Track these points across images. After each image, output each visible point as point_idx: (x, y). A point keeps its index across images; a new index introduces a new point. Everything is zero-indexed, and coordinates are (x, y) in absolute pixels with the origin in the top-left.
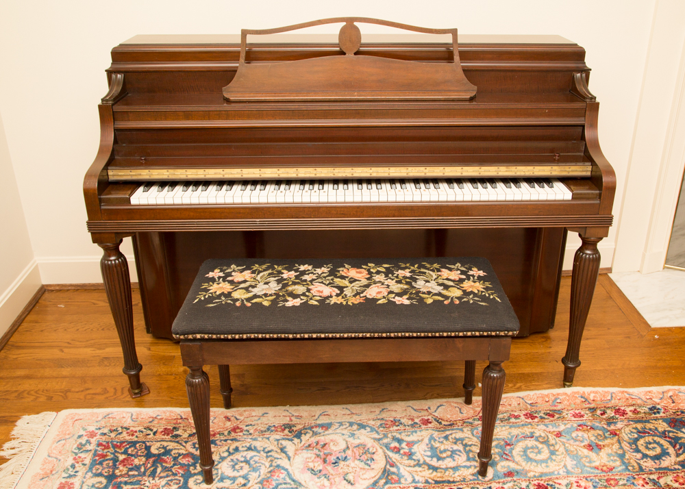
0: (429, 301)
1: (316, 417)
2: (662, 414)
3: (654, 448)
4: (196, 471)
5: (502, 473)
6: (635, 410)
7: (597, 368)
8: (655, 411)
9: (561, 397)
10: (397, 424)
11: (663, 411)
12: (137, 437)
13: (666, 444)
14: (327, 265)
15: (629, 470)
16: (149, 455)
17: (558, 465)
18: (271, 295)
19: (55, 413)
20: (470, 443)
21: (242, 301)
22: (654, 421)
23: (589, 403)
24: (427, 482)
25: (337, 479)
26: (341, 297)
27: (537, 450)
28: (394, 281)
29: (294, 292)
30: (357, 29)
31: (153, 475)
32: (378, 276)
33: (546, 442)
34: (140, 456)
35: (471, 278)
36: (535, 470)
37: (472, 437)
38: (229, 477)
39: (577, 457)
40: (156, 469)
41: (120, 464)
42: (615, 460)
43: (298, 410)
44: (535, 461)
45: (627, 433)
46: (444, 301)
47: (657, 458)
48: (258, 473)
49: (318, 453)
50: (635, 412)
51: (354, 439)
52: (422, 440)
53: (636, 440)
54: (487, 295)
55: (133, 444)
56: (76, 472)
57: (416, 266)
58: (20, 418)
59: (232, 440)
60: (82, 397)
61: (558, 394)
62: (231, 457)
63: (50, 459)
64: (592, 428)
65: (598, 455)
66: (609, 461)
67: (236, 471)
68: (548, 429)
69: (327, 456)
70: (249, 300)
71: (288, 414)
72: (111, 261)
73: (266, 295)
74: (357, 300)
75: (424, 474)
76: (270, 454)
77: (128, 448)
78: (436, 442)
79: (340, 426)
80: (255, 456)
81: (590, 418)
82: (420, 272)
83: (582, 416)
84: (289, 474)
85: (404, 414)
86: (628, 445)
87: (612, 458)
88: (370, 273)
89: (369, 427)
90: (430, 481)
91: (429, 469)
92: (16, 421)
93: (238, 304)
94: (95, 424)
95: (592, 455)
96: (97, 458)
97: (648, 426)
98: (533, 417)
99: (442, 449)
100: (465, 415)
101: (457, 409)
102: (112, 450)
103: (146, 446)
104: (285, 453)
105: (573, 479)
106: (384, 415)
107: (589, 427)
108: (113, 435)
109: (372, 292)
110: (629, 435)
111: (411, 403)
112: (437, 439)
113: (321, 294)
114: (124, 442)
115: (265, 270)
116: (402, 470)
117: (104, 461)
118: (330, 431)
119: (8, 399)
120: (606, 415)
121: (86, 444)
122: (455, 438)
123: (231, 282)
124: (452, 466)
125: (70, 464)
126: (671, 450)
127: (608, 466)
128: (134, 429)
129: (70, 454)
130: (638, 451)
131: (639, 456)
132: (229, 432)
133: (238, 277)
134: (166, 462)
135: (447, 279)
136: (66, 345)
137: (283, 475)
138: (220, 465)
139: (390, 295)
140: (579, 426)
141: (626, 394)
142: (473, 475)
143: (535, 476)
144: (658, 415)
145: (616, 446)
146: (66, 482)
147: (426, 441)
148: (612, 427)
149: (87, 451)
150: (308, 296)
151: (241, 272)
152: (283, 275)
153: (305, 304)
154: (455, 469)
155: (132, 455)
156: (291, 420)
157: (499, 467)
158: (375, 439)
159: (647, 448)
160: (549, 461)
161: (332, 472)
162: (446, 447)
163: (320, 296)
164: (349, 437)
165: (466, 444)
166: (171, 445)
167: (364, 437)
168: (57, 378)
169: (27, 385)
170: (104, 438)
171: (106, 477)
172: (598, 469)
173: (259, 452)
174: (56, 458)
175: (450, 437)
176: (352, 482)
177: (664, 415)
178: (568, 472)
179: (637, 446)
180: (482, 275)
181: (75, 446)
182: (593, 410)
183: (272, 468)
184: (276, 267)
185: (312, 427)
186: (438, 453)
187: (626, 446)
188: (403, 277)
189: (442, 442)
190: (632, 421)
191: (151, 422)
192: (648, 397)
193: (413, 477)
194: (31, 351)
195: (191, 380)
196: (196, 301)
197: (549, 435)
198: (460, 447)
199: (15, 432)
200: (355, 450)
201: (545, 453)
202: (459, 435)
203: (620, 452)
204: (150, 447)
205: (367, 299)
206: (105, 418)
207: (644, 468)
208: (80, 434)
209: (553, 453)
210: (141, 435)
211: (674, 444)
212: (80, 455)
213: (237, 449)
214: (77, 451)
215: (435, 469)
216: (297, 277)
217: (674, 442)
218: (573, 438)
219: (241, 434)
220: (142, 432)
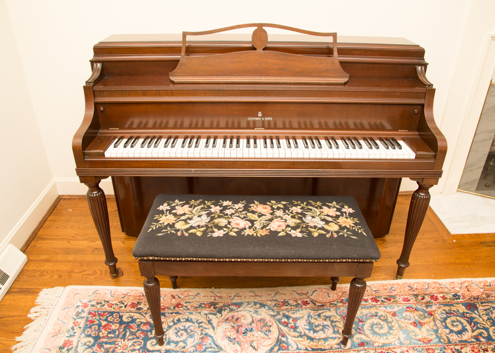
0: (316, 235)
1: (232, 297)
2: (461, 300)
3: (457, 325)
4: (152, 336)
5: (357, 343)
6: (444, 296)
7: (417, 264)
8: (457, 297)
9: (395, 286)
10: (286, 304)
11: (462, 297)
12: (114, 308)
13: (465, 323)
14: (242, 201)
15: (441, 342)
16: (121, 323)
17: (395, 338)
18: (202, 227)
19: (63, 288)
20: (335, 320)
21: (182, 231)
22: (456, 305)
23: (414, 291)
24: (306, 349)
25: (246, 346)
26: (252, 229)
27: (379, 326)
28: (290, 216)
29: (219, 224)
30: (265, 32)
31: (124, 337)
32: (278, 212)
33: (385, 320)
34: (116, 323)
35: (344, 214)
36: (379, 341)
37: (336, 315)
38: (174, 341)
39: (406, 331)
40: (125, 333)
41: (103, 328)
42: (432, 334)
43: (220, 292)
44: (379, 334)
45: (439, 314)
46: (326, 234)
47: (459, 333)
48: (193, 339)
49: (233, 325)
50: (444, 298)
51: (257, 315)
52: (303, 317)
53: (445, 319)
54: (356, 230)
55: (111, 313)
56: (75, 333)
57: (305, 203)
58: (41, 291)
59: (176, 313)
60: (80, 277)
61: (393, 284)
62: (175, 326)
63: (59, 322)
64: (416, 310)
65: (420, 330)
66: (428, 335)
67: (178, 337)
68: (387, 310)
69: (239, 327)
70: (187, 230)
71: (213, 295)
72: (93, 194)
73: (199, 226)
74: (264, 233)
75: (305, 343)
76: (201, 325)
77: (108, 317)
78: (313, 319)
79: (248, 305)
80: (191, 326)
81: (415, 302)
82: (308, 209)
83: (409, 300)
84: (213, 341)
85: (291, 297)
86: (440, 323)
87: (430, 332)
88: (273, 209)
89: (267, 306)
90: (309, 348)
91: (308, 339)
92: (39, 292)
93: (179, 234)
94: (88, 298)
95: (416, 330)
96: (88, 323)
97: (453, 308)
98: (377, 301)
99: (316, 324)
100: (331, 298)
101: (326, 294)
102: (97, 317)
103: (120, 315)
104: (211, 324)
105: (405, 349)
106: (277, 297)
107: (414, 309)
108: (99, 306)
109: (275, 226)
110: (440, 315)
111: (295, 288)
112: (313, 316)
113: (238, 227)
114: (106, 312)
115: (199, 205)
116: (289, 340)
117: (92, 325)
118: (241, 309)
119: (34, 276)
120: (425, 300)
121: (81, 312)
122: (325, 316)
123: (175, 215)
124: (324, 337)
125: (71, 327)
126: (468, 327)
127: (428, 339)
128: (113, 303)
129: (71, 319)
130: (446, 327)
131: (448, 331)
132: (174, 307)
133: (180, 210)
134: (132, 328)
135: (328, 215)
136: (72, 238)
137: (209, 341)
138: (168, 332)
139: (287, 228)
140: (407, 308)
141: (437, 284)
142: (338, 344)
143: (379, 346)
144: (458, 300)
145: (432, 324)
146: (68, 340)
147: (306, 317)
148: (429, 309)
149: (82, 317)
150: (228, 228)
151: (182, 206)
152: (211, 210)
153: (226, 235)
154: (326, 339)
155: (111, 322)
156: (215, 299)
157: (355, 339)
158: (271, 315)
159: (452, 325)
160: (388, 335)
161: (242, 340)
162: (319, 323)
163: (238, 228)
164: (254, 313)
165: (332, 320)
166: (136, 316)
167: (264, 313)
168: (65, 262)
169: (47, 267)
170: (93, 308)
171: (94, 338)
172: (421, 341)
173: (193, 323)
174: (63, 322)
175: (321, 315)
176: (256, 348)
177: (463, 300)
178: (401, 343)
179: (446, 324)
180: (351, 212)
181: (75, 313)
182: (416, 296)
183: (202, 336)
184: (206, 202)
185: (229, 305)
186: (314, 327)
187: (439, 324)
188: (296, 213)
189: (316, 319)
190: (442, 305)
191: (123, 298)
192: (452, 287)
193: (297, 345)
194: (50, 241)
195: (147, 284)
196: (150, 230)
197: (388, 314)
198: (328, 323)
199: (38, 300)
200: (258, 323)
201: (385, 329)
202: (328, 314)
203: (435, 328)
204: (122, 316)
205: (271, 231)
206: (94, 293)
207: (451, 340)
208: (78, 305)
209: (390, 328)
210: (116, 307)
211: (470, 322)
212: (77, 320)
213: (179, 320)
214: (75, 317)
215: (312, 339)
216: (221, 211)
217: (470, 320)
218: (403, 317)
219: (182, 309)
220: (117, 305)
